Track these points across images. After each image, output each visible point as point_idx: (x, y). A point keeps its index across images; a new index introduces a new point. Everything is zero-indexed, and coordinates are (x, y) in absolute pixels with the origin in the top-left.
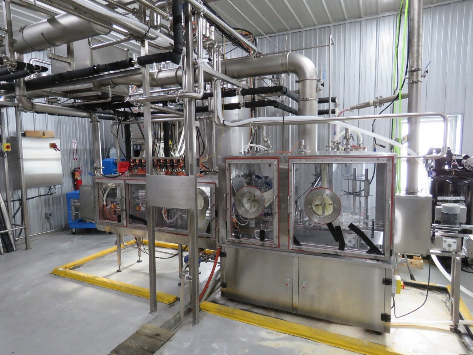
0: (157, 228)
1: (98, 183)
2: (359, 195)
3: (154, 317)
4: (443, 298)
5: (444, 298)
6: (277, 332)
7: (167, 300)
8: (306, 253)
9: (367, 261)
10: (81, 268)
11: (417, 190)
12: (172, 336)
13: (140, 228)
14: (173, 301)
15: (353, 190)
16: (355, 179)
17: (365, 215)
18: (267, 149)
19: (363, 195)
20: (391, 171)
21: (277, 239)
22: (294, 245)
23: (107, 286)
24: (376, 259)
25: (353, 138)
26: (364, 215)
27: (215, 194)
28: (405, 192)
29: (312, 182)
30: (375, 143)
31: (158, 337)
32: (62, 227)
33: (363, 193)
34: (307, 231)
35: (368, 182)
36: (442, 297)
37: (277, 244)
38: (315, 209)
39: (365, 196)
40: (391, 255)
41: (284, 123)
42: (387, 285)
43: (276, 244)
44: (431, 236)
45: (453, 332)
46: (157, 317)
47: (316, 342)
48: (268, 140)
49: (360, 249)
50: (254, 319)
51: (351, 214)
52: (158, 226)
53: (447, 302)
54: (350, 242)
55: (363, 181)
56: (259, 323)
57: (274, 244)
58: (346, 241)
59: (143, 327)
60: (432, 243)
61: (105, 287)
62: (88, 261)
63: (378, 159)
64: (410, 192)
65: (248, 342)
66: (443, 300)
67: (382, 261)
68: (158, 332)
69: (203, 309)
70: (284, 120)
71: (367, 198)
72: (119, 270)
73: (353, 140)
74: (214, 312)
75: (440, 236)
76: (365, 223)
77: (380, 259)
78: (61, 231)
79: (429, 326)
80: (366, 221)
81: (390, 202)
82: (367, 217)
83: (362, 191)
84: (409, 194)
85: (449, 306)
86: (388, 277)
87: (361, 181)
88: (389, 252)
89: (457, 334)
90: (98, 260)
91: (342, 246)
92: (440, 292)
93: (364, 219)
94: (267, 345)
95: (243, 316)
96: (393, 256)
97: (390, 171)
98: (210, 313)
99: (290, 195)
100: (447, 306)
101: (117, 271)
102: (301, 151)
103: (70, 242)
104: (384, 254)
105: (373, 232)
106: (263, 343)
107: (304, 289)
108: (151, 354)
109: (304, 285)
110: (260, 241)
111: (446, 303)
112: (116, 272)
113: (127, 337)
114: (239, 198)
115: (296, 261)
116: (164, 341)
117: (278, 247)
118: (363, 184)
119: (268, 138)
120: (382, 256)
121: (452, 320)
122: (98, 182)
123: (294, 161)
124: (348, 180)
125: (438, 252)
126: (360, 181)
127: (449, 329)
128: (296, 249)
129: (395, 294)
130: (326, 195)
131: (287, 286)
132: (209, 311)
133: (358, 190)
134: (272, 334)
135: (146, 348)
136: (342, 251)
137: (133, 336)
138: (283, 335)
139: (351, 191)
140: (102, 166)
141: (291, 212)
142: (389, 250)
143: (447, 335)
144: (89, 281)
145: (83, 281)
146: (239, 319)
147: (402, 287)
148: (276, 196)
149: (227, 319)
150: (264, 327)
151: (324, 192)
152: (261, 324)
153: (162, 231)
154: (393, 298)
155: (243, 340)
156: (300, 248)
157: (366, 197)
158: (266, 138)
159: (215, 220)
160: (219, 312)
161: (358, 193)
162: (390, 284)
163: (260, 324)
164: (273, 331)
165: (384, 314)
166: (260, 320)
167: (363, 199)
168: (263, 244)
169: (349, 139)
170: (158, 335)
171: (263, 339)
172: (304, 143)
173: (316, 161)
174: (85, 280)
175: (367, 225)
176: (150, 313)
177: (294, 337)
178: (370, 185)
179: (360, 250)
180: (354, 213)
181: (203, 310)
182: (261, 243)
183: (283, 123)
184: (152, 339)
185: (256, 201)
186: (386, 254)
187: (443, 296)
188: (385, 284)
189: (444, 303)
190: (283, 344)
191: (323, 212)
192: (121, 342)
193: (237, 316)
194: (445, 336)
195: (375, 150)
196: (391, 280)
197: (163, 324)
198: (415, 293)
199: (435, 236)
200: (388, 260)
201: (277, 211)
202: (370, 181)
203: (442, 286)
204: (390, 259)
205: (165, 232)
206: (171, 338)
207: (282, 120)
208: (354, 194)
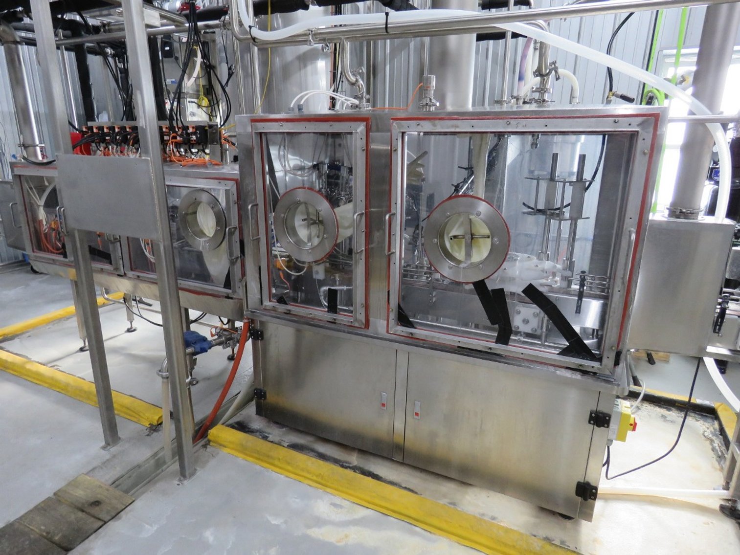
0: (133, 273)
1: (20, 176)
2: (558, 215)
3: (108, 457)
4: (706, 430)
5: (708, 428)
6: (353, 504)
7: (146, 418)
8: (424, 344)
9: (558, 372)
10: (17, 340)
11: (699, 209)
12: (127, 507)
13: (103, 272)
14: (158, 421)
15: (546, 203)
16: (552, 179)
17: (566, 261)
18: (357, 102)
19: (567, 215)
20: (648, 156)
21: (364, 309)
22: (398, 324)
23: (46, 382)
24: (581, 368)
25: (556, 72)
26: (564, 260)
27: (236, 205)
28: (667, 212)
29: (456, 184)
30: (611, 90)
31: (95, 510)
32: (19, 258)
33: (567, 212)
34: (434, 293)
35: (582, 186)
36: (704, 427)
37: (364, 321)
38: (452, 246)
39: (571, 219)
40: (617, 363)
41: (389, 30)
42: (599, 426)
43: (361, 321)
44: (716, 315)
45: (727, 516)
46: (114, 456)
47: (429, 534)
48: (357, 81)
49: (546, 341)
50: (309, 472)
51: (535, 258)
52: (136, 268)
53: (714, 438)
54: (526, 322)
55: (571, 183)
56: (319, 480)
57: (356, 320)
58: (517, 322)
59: (74, 483)
60: (714, 331)
61: (41, 383)
62: (34, 327)
63: (615, 122)
64: (681, 212)
65: (283, 527)
66: (706, 434)
67: (595, 374)
68: (99, 497)
69: (214, 442)
70: (388, 21)
71: (576, 224)
72: (84, 347)
73: (557, 79)
74: (233, 449)
75: (737, 317)
76: (564, 278)
77: (592, 370)
78: (17, 266)
79: (675, 498)
80: (568, 273)
81: (633, 236)
82: (571, 266)
83: (566, 206)
84: (678, 217)
85: (717, 448)
86: (603, 408)
87: (567, 184)
88: (613, 355)
89: (734, 521)
90: (56, 325)
91: (505, 334)
92: (702, 415)
93: (564, 269)
94: (321, 538)
95: (289, 464)
96: (621, 365)
97: (644, 154)
98: (226, 451)
99: (393, 211)
100: (713, 449)
101: (78, 348)
102: (427, 104)
103: (23, 287)
104: (599, 359)
105: (582, 300)
106: (316, 533)
107: (416, 417)
108: (64, 553)
109: (418, 410)
110: (328, 311)
111: (712, 441)
112: (77, 352)
113: (32, 506)
114: (283, 215)
115: (402, 359)
116: (102, 521)
117: (365, 328)
118: (569, 190)
119: (358, 77)
120: (596, 364)
121: (727, 488)
122: (20, 174)
123: (403, 126)
124: (538, 179)
125: (724, 351)
126: (564, 183)
127: (717, 507)
128: (402, 334)
129: (614, 441)
130: (475, 213)
131: (383, 408)
132: (225, 446)
133: (558, 205)
134: (341, 507)
135: (57, 538)
136: (503, 347)
137: (43, 505)
138: (362, 512)
139: (541, 206)
140: (37, 142)
141: (394, 251)
142: (616, 351)
143: (712, 523)
144: (15, 371)
145: (4, 369)
146: (281, 468)
147: (632, 427)
148: (362, 214)
149: (258, 467)
150: (328, 490)
151: (473, 206)
152: (322, 483)
153: (142, 280)
154: (608, 448)
155: (273, 522)
156: (412, 334)
157: (574, 222)
158: (354, 75)
159: (239, 260)
160: (243, 449)
161: (557, 212)
162: (606, 425)
163: (320, 483)
164: (343, 501)
165: (584, 483)
166: (320, 474)
167: (566, 226)
168: (335, 319)
169: (548, 74)
170: (97, 503)
171: (319, 522)
172: (434, 83)
173: (457, 127)
174: (7, 368)
175: (569, 285)
176: (104, 448)
177: (386, 517)
178: (586, 194)
179: (546, 344)
180: (543, 254)
181: (214, 444)
182: (330, 316)
183: (387, 31)
184: (80, 514)
185: (321, 222)
186: (605, 360)
187: (707, 425)
188: (594, 424)
189: (708, 442)
190: (357, 536)
191: (468, 255)
192: (12, 519)
193: (276, 462)
194: (708, 524)
195: (609, 102)
196: (610, 416)
197: (123, 473)
198: (650, 415)
199: (726, 316)
200: (608, 373)
201: (364, 249)
202: (587, 184)
203: (706, 403)
204: (613, 373)
205: (148, 281)
206: (122, 513)
207: (385, 21)
208: (548, 212)
